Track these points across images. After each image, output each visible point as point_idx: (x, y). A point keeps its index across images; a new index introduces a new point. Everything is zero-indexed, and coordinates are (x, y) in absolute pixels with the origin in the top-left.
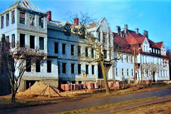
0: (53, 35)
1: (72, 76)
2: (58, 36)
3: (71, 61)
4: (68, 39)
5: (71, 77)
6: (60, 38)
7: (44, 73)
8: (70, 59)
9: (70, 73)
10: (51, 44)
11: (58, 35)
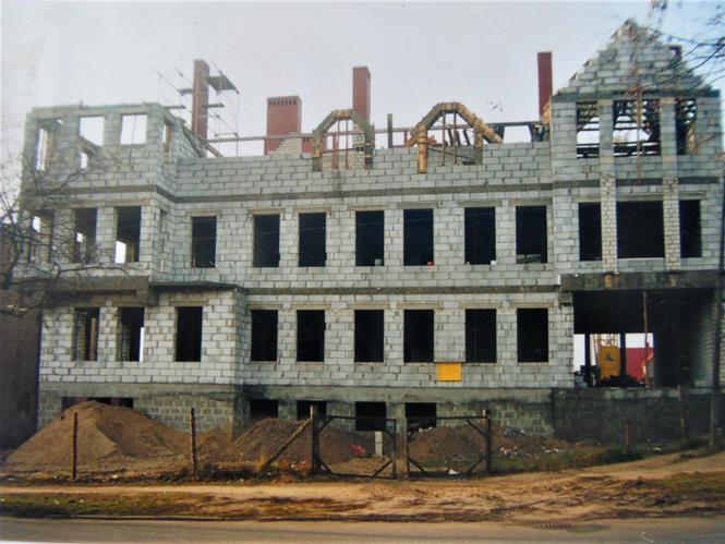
0: (243, 185)
1: (359, 376)
2: (273, 184)
3: (350, 298)
4: (339, 185)
5: (351, 383)
6: (288, 191)
7: (157, 365)
8: (348, 285)
9: (341, 362)
10: (233, 225)
11: (273, 177)
